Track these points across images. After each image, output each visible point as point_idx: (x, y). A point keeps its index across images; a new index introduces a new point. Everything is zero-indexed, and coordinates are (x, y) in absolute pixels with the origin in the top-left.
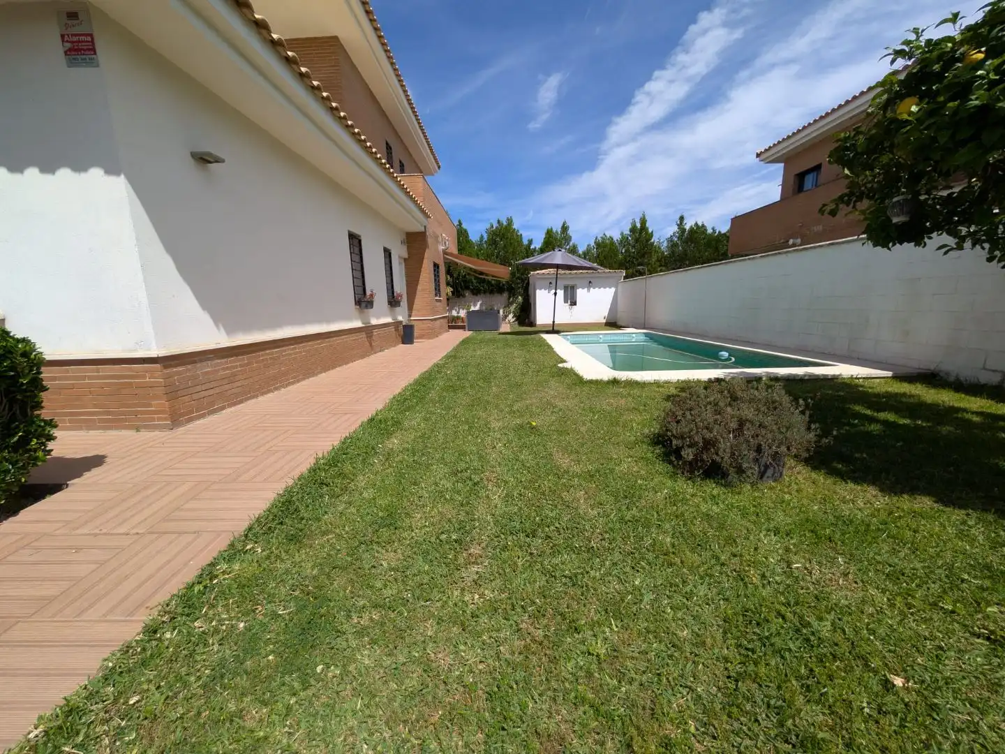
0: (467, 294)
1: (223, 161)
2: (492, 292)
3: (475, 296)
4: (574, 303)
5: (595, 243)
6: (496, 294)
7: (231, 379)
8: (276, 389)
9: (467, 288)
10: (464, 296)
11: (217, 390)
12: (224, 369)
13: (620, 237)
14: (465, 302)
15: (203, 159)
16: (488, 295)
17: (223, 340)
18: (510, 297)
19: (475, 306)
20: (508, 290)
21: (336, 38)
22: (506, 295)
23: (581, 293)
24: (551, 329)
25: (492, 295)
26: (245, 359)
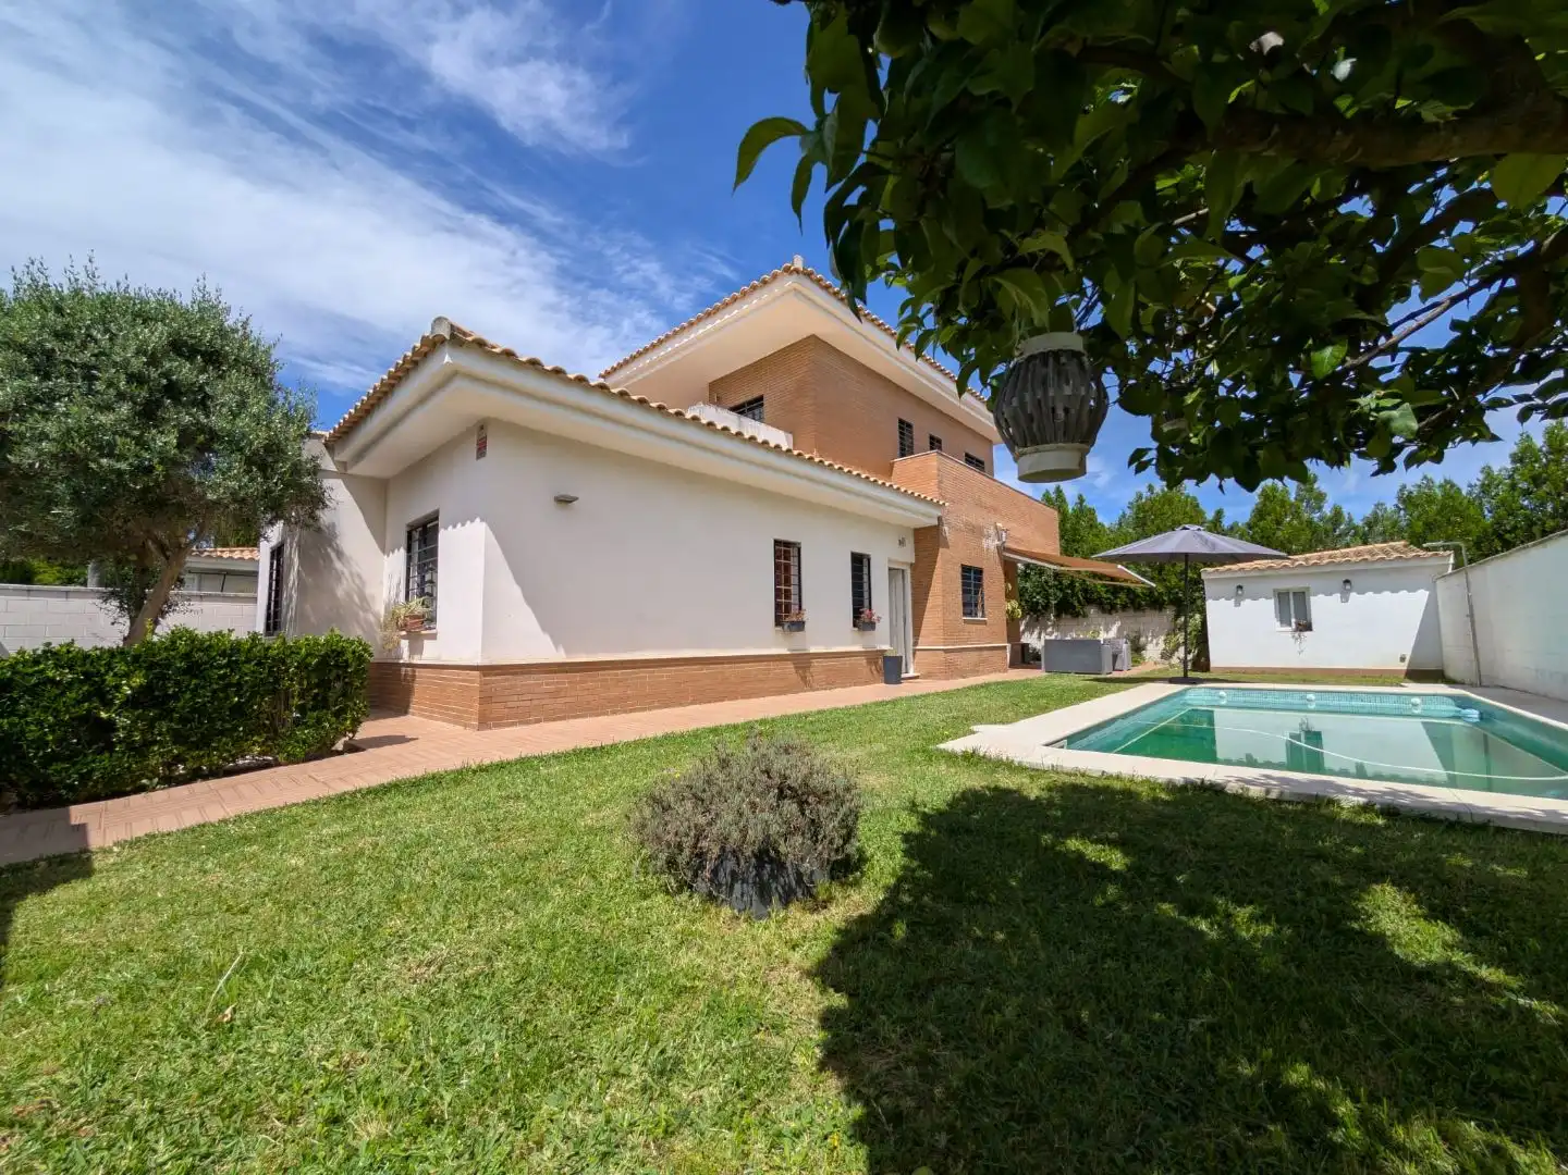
0: (1092, 611)
1: (577, 499)
2: (1138, 608)
3: (1106, 615)
4: (1305, 626)
5: (1399, 498)
6: (1148, 612)
7: (555, 694)
8: (614, 713)
9: (1090, 602)
10: (1085, 616)
11: (535, 702)
12: (547, 684)
13: (1481, 477)
14: (1089, 625)
15: (564, 501)
16: (1131, 612)
17: (559, 656)
18: (1177, 616)
19: (1107, 630)
20: (1172, 602)
21: (813, 337)
22: (1169, 612)
23: (1322, 606)
24: (1182, 675)
25: (1139, 613)
26: (578, 676)
